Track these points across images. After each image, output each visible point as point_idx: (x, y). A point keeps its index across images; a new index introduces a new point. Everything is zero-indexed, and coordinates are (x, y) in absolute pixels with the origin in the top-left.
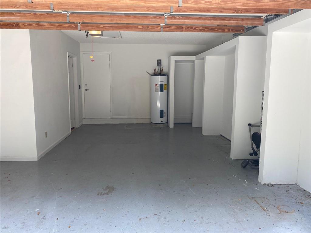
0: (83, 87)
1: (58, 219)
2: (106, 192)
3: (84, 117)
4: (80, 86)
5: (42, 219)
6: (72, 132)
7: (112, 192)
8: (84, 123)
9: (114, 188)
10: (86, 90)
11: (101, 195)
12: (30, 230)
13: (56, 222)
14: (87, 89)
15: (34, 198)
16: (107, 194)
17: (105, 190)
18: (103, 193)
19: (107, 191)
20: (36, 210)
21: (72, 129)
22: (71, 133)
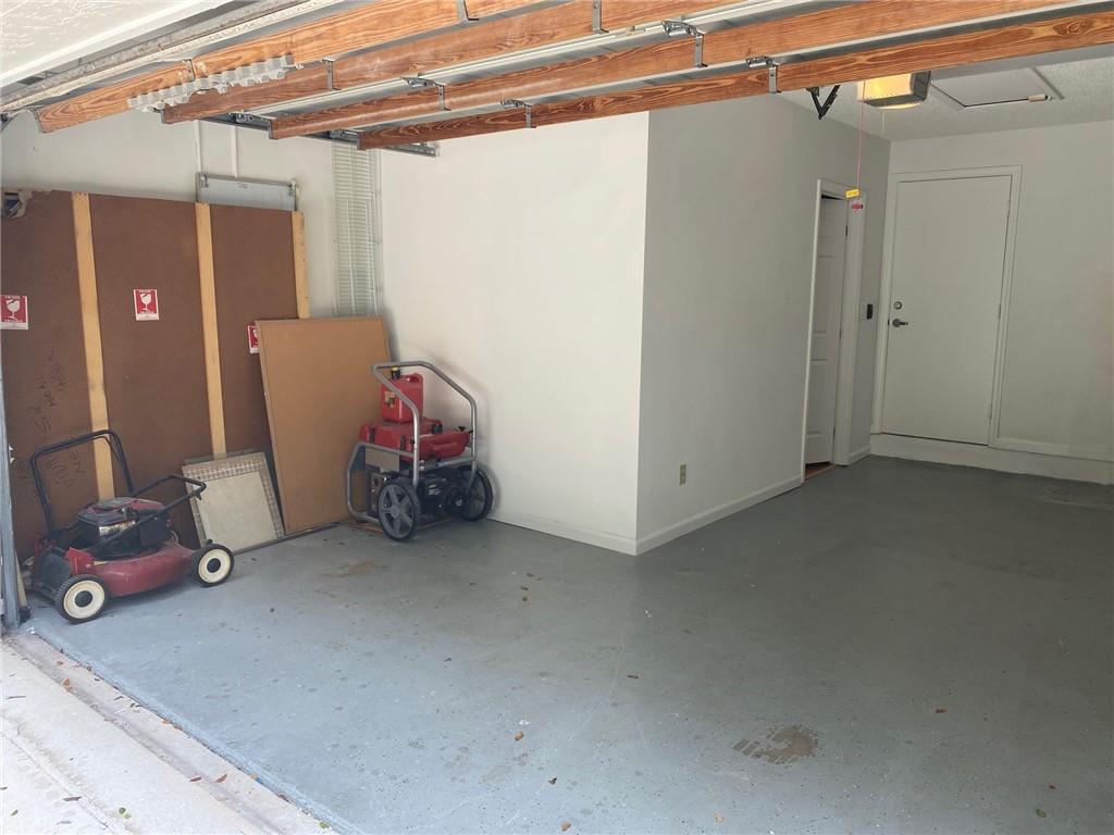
0: (884, 314)
1: (554, 781)
2: (774, 745)
3: (876, 428)
4: (870, 309)
5: (514, 759)
6: (806, 479)
7: (795, 759)
8: (874, 451)
9: (816, 742)
10: (897, 323)
11: (746, 753)
12: (462, 781)
13: (543, 787)
14: (902, 320)
15: (544, 679)
16: (773, 756)
17: (778, 739)
18: (758, 749)
19: (782, 746)
20: (521, 723)
21: (809, 467)
22: (802, 481)
